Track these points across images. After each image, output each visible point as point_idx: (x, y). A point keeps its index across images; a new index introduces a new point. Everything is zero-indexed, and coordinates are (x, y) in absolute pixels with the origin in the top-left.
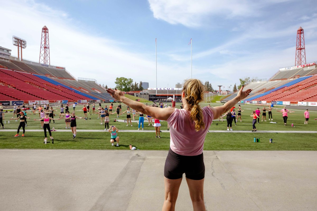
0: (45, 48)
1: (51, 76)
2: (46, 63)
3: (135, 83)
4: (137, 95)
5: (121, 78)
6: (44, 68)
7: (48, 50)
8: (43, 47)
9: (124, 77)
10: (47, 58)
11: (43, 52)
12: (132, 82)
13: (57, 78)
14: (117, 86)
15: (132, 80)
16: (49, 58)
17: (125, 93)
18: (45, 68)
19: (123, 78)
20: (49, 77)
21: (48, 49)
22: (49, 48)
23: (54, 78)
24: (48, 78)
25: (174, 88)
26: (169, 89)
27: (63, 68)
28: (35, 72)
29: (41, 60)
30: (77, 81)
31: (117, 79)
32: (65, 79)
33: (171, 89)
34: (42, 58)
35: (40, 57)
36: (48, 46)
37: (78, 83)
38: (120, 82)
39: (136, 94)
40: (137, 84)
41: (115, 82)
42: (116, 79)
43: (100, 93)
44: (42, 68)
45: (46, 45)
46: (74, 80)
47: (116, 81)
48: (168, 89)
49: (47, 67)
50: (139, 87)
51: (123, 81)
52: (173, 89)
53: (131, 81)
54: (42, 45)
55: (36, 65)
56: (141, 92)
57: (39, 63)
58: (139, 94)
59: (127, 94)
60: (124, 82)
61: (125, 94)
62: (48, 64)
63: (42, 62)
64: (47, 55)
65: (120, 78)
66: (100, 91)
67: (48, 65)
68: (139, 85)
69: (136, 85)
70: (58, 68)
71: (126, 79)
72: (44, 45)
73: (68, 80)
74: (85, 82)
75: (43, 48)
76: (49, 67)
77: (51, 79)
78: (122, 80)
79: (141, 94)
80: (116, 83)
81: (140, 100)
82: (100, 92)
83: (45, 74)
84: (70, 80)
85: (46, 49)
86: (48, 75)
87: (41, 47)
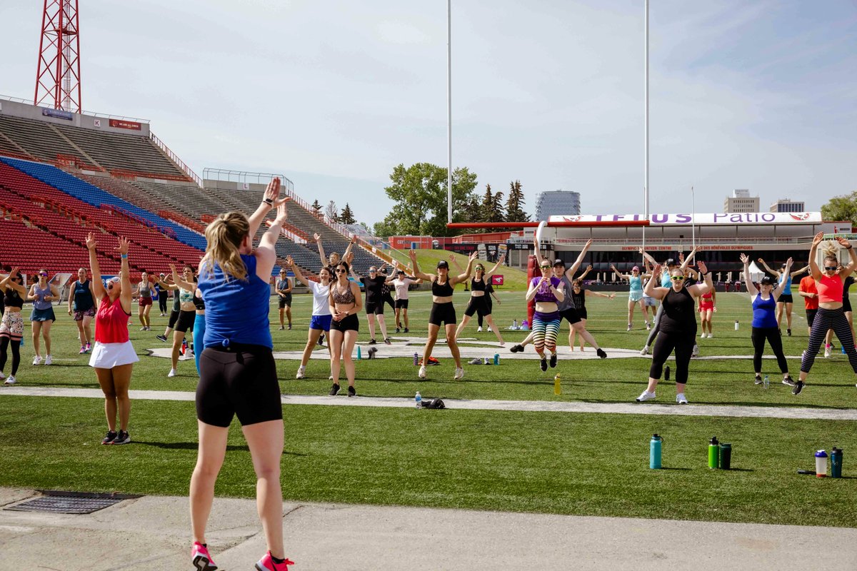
0: (62, 31)
1: (81, 164)
2: (62, 104)
3: (486, 192)
4: (493, 253)
5: (418, 166)
6: (54, 128)
7: (74, 45)
8: (50, 27)
9: (431, 163)
10: (68, 82)
11: (51, 53)
12: (472, 186)
13: (106, 174)
14: (395, 208)
15: (474, 177)
16: (79, 79)
17: (436, 242)
18: (58, 126)
19: (428, 167)
20: (68, 168)
21: (72, 37)
22: (77, 33)
23: (93, 173)
24: (65, 174)
25: (691, 216)
26: (665, 218)
27: (139, 124)
28: (12, 148)
29: (42, 92)
30: (201, 185)
31: (400, 171)
32: (145, 176)
33: (672, 219)
34: (49, 81)
35: (38, 77)
36: (74, 22)
37: (203, 195)
38: (411, 189)
39: (487, 246)
40: (494, 194)
41: (388, 190)
42: (392, 172)
43: (304, 242)
44: (43, 125)
45: (65, 21)
46: (184, 184)
47: (391, 184)
48: (660, 218)
49: (67, 122)
50: (505, 213)
51: (425, 182)
52: (689, 219)
53: (468, 182)
54: (47, 21)
55: (18, 113)
56: (514, 237)
57: (33, 104)
58: (502, 247)
59: (440, 247)
60: (432, 186)
61: (434, 247)
62: (73, 108)
63: (48, 102)
64: (70, 67)
65: (413, 168)
66: (302, 235)
67: (74, 111)
68: (504, 202)
69: (492, 200)
70: (118, 126)
71: (441, 175)
72: (56, 20)
73: (157, 181)
74: (238, 192)
75: (54, 37)
76: (78, 123)
77: (76, 179)
78: (421, 177)
79: (511, 247)
80: (394, 193)
81: (505, 278)
82: (303, 237)
83: (55, 158)
84: (165, 182)
85: (64, 37)
86: (68, 158)
87: (43, 32)
